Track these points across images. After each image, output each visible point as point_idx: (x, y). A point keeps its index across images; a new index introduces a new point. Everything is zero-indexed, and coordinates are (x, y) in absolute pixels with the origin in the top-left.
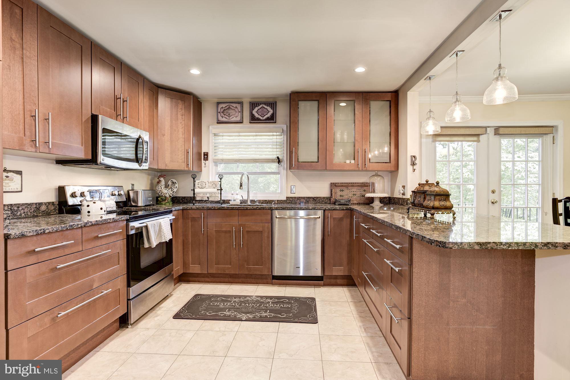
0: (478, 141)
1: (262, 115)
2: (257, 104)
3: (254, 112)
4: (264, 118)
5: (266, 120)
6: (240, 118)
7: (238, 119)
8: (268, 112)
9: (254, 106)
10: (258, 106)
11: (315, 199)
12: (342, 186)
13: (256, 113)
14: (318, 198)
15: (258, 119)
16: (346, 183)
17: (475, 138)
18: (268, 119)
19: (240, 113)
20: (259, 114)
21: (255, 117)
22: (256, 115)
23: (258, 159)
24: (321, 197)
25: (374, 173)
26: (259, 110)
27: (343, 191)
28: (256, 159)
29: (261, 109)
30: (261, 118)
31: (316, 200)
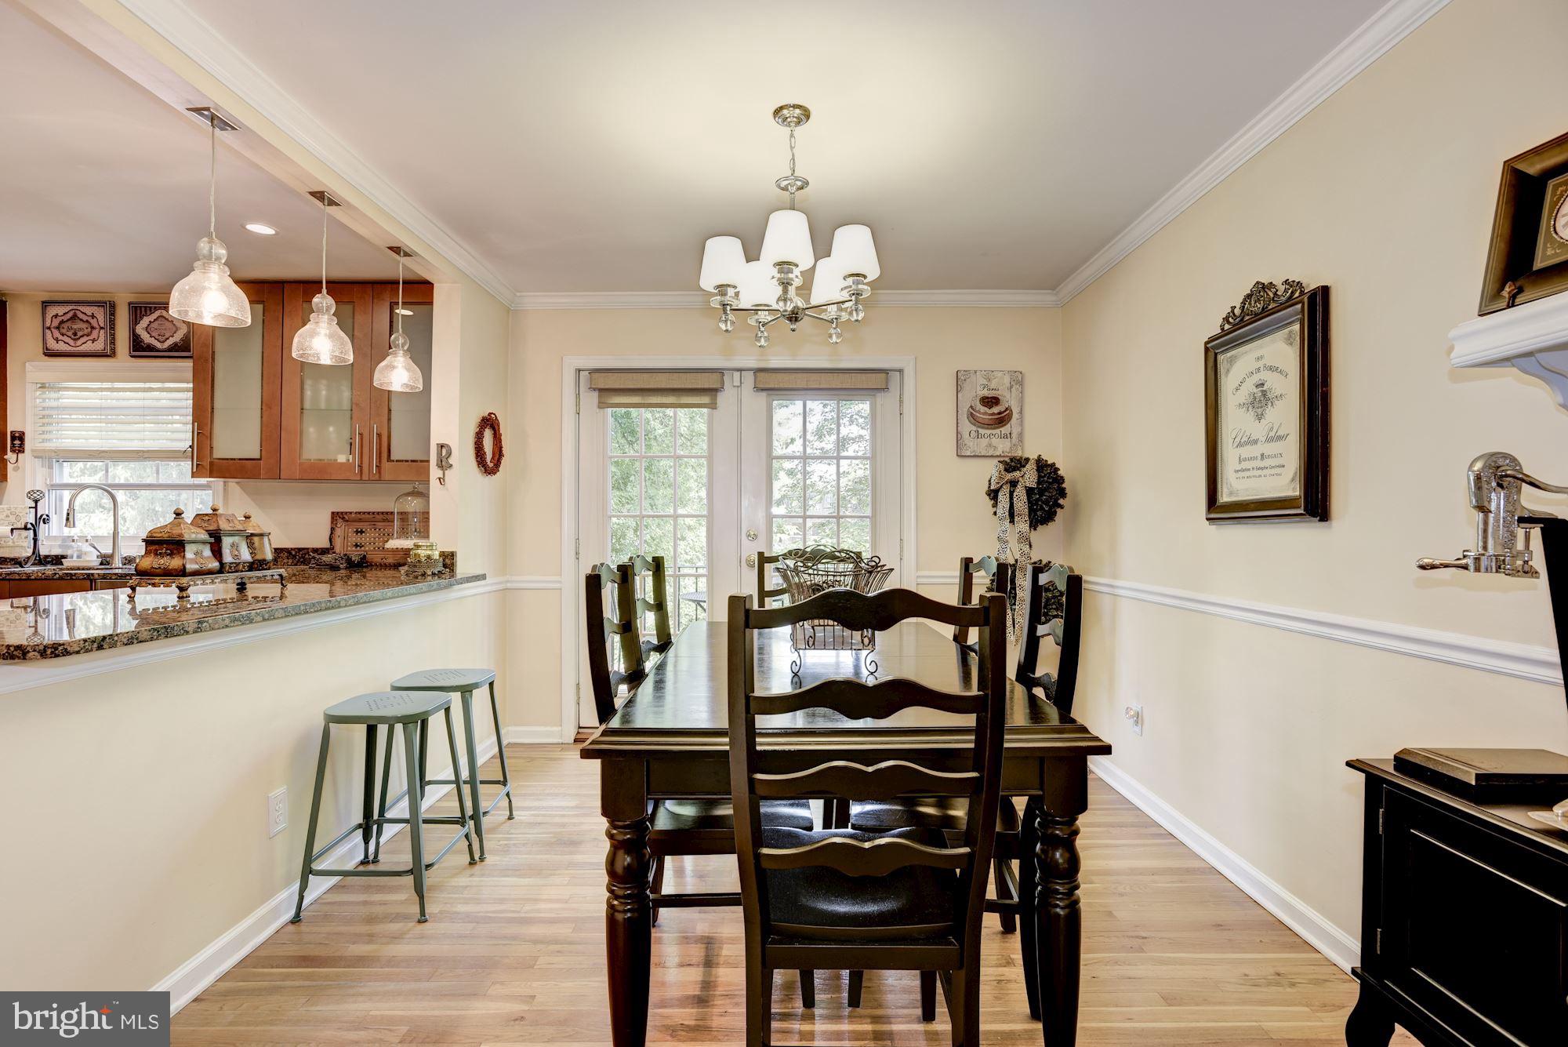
0: (713, 406)
1: (160, 337)
2: (146, 307)
3: (140, 329)
4: (166, 345)
5: (170, 349)
6: (103, 344)
7: (99, 346)
8: (174, 329)
9: (139, 311)
10: (148, 312)
11: (294, 553)
12: (360, 520)
13: (146, 333)
14: (300, 550)
15: (150, 348)
16: (369, 513)
17: (706, 400)
18: (174, 348)
19: (102, 332)
20: (153, 334)
21: (142, 341)
22: (146, 338)
23: (148, 451)
24: (308, 549)
25: (409, 488)
26: (152, 325)
27: (362, 532)
28: (143, 451)
29: (156, 322)
30: (159, 345)
31: (295, 556)
